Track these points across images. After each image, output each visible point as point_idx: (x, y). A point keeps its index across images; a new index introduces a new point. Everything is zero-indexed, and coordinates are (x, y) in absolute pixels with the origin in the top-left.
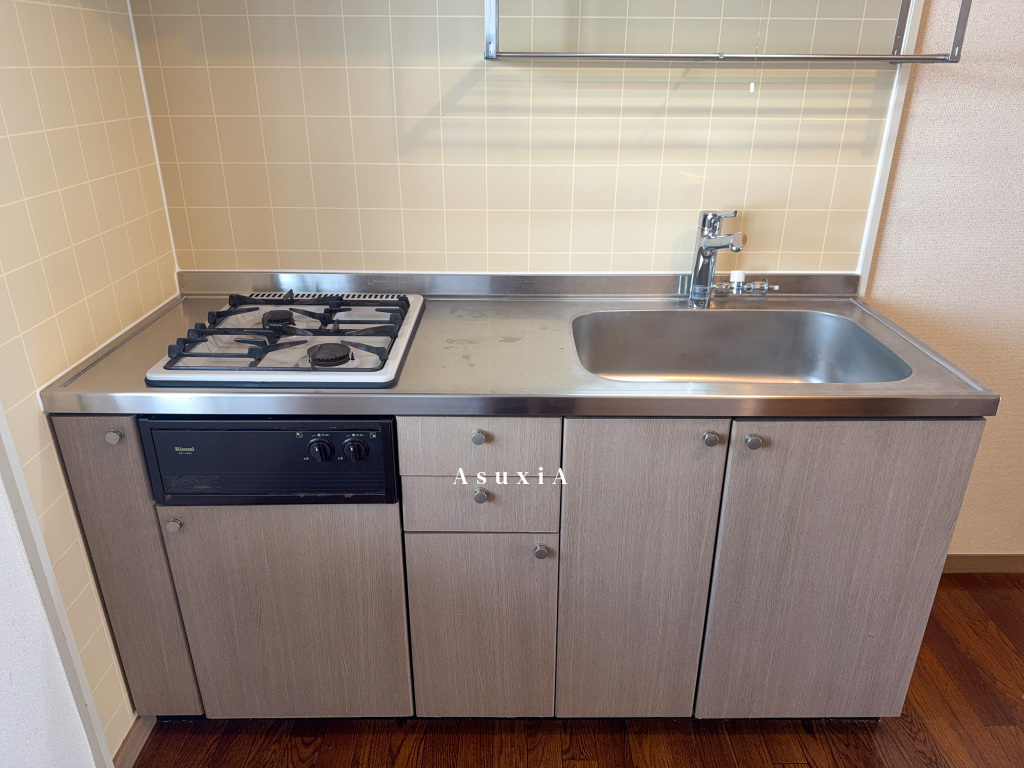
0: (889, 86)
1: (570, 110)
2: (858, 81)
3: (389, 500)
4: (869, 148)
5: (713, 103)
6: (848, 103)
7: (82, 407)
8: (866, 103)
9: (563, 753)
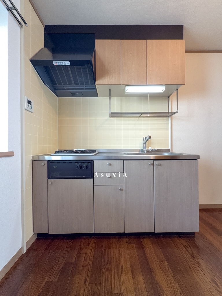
0: (168, 120)
1: (122, 124)
2: (164, 120)
3: (91, 178)
4: (167, 129)
5: (143, 123)
6: (163, 123)
7: (39, 158)
8: (166, 123)
9: (127, 242)
